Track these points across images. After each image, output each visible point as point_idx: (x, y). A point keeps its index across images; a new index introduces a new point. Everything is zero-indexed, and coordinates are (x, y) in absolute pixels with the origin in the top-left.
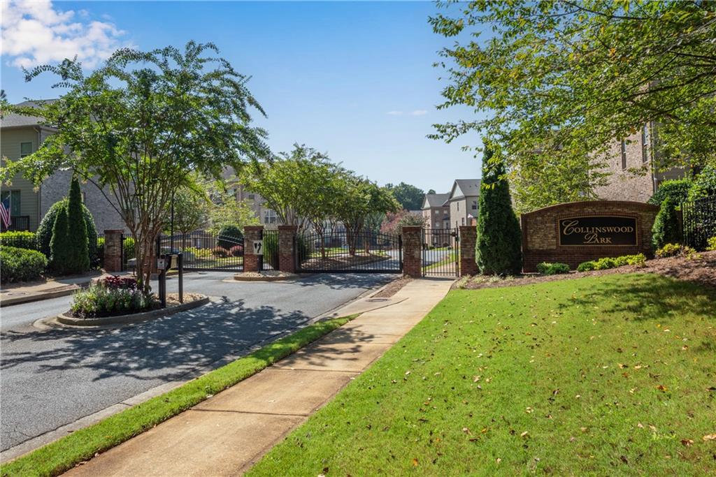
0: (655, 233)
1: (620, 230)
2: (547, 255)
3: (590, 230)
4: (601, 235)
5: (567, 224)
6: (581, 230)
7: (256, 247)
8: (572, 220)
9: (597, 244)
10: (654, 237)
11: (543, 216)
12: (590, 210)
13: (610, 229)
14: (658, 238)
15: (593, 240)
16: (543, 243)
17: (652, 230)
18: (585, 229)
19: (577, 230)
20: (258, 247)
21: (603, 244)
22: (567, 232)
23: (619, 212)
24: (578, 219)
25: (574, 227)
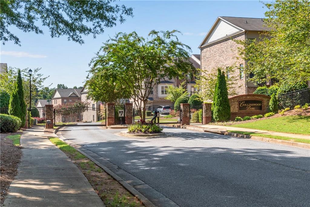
0: (270, 106)
1: (258, 105)
2: (235, 114)
3: (248, 105)
4: (252, 107)
5: (241, 102)
6: (246, 105)
7: (120, 113)
8: (243, 101)
9: (250, 110)
10: (270, 107)
11: (234, 100)
12: (249, 97)
13: (255, 105)
14: (271, 107)
15: (249, 108)
16: (234, 110)
17: (269, 105)
18: (247, 105)
19: (244, 105)
20: (121, 113)
21: (252, 110)
22: (241, 106)
23: (257, 98)
24: (245, 101)
25: (244, 104)
